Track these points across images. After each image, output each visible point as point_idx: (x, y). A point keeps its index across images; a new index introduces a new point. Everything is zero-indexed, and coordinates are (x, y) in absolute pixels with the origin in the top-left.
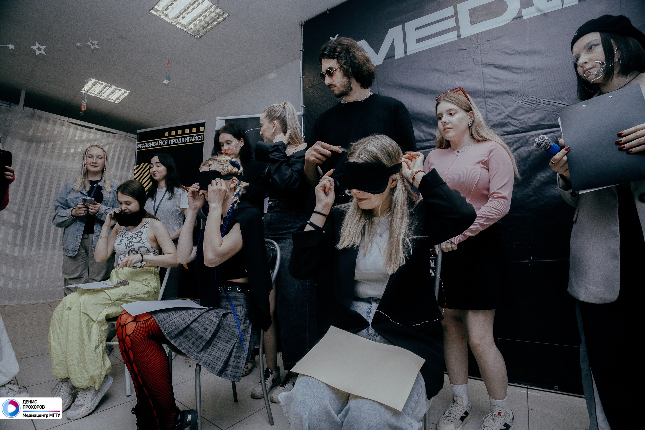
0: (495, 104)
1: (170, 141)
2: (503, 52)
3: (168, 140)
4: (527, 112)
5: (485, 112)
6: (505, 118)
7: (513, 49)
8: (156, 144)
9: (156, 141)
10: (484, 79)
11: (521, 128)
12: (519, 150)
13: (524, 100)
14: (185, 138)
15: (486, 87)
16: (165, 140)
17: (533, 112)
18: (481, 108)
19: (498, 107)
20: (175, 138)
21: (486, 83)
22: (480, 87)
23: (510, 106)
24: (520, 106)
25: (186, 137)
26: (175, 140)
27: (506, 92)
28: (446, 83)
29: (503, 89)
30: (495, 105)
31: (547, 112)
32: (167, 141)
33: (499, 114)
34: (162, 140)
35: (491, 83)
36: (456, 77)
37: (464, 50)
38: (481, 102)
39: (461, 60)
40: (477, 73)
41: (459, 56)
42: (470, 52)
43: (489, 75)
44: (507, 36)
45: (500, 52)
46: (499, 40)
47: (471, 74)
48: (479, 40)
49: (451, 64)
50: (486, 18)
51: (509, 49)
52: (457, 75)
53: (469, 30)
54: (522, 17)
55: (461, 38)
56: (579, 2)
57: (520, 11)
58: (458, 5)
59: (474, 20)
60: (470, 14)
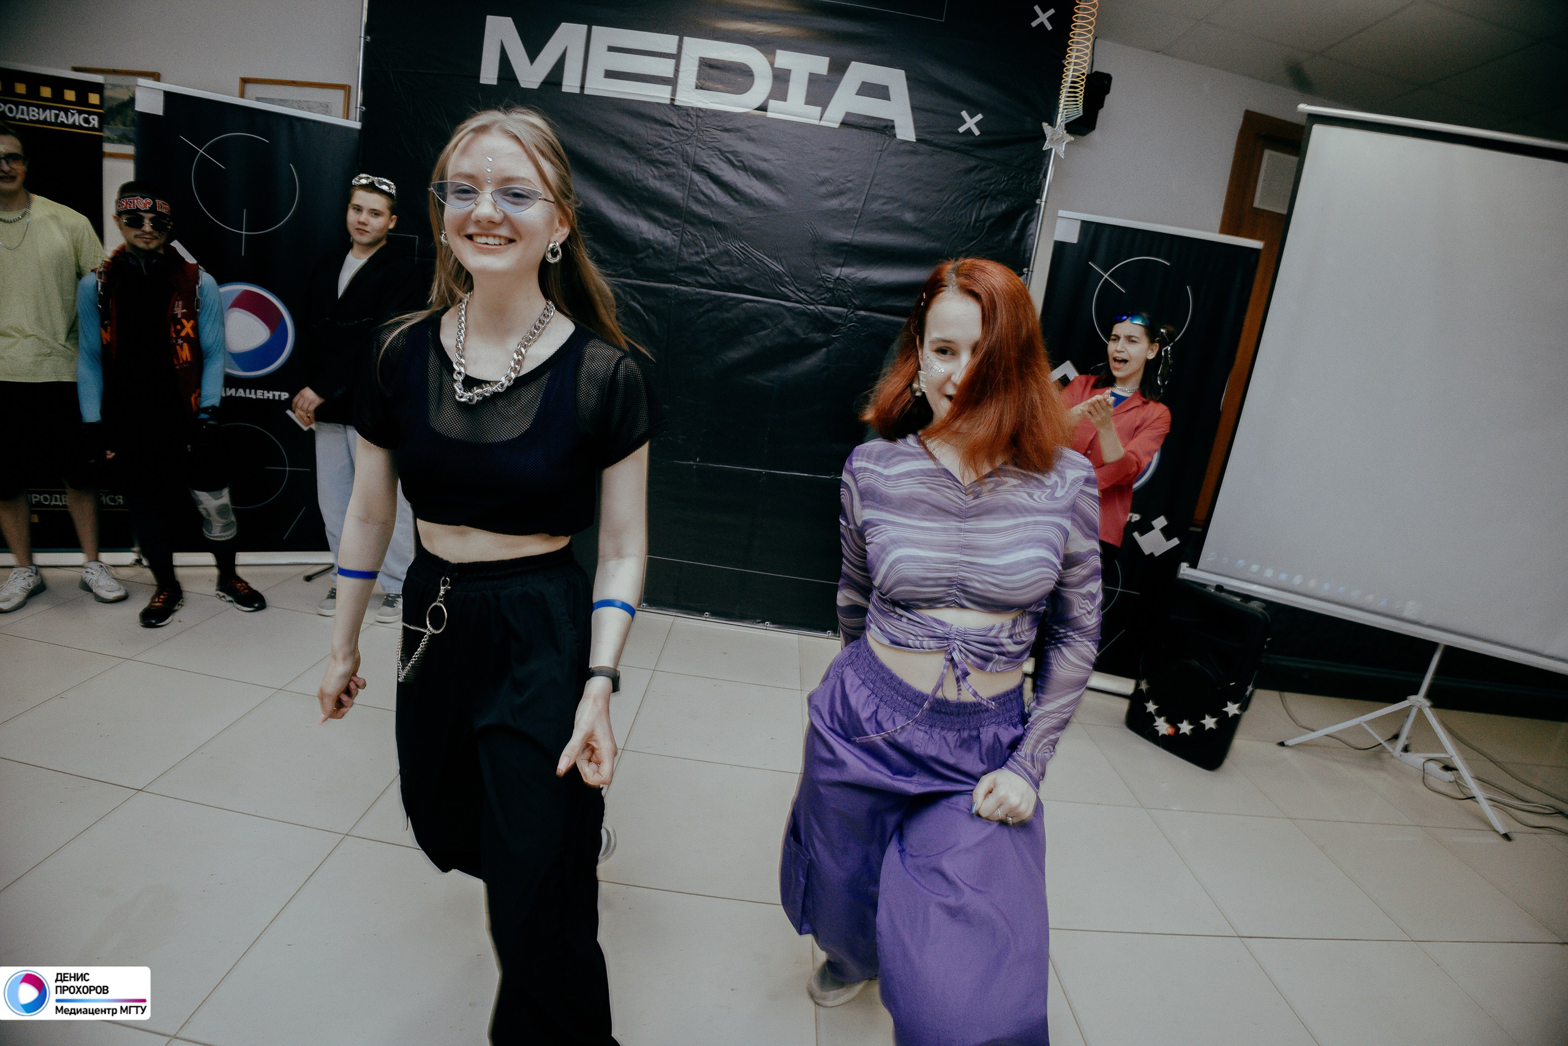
0: (695, 235)
2: (726, 157)
4: (732, 264)
5: (679, 244)
6: (702, 262)
7: (741, 158)
10: (690, 190)
11: (718, 283)
12: (711, 314)
13: (734, 244)
15: (689, 205)
17: (740, 266)
18: (675, 235)
19: (698, 242)
21: (691, 198)
22: (681, 202)
23: (714, 247)
24: (726, 251)
27: (714, 223)
28: (634, 175)
29: (711, 216)
30: (695, 237)
33: (697, 254)
35: (698, 201)
36: (651, 170)
37: (675, 129)
38: (675, 225)
39: (666, 143)
40: (682, 177)
41: (663, 134)
42: (682, 135)
43: (698, 186)
44: (739, 134)
45: (722, 155)
46: (726, 135)
47: (674, 173)
48: (699, 120)
49: (649, 144)
50: (720, 86)
51: (735, 156)
52: (654, 166)
53: (690, 96)
54: (766, 111)
55: (677, 103)
56: (840, 126)
57: (766, 101)
58: (686, 39)
59: (703, 82)
60: (700, 66)
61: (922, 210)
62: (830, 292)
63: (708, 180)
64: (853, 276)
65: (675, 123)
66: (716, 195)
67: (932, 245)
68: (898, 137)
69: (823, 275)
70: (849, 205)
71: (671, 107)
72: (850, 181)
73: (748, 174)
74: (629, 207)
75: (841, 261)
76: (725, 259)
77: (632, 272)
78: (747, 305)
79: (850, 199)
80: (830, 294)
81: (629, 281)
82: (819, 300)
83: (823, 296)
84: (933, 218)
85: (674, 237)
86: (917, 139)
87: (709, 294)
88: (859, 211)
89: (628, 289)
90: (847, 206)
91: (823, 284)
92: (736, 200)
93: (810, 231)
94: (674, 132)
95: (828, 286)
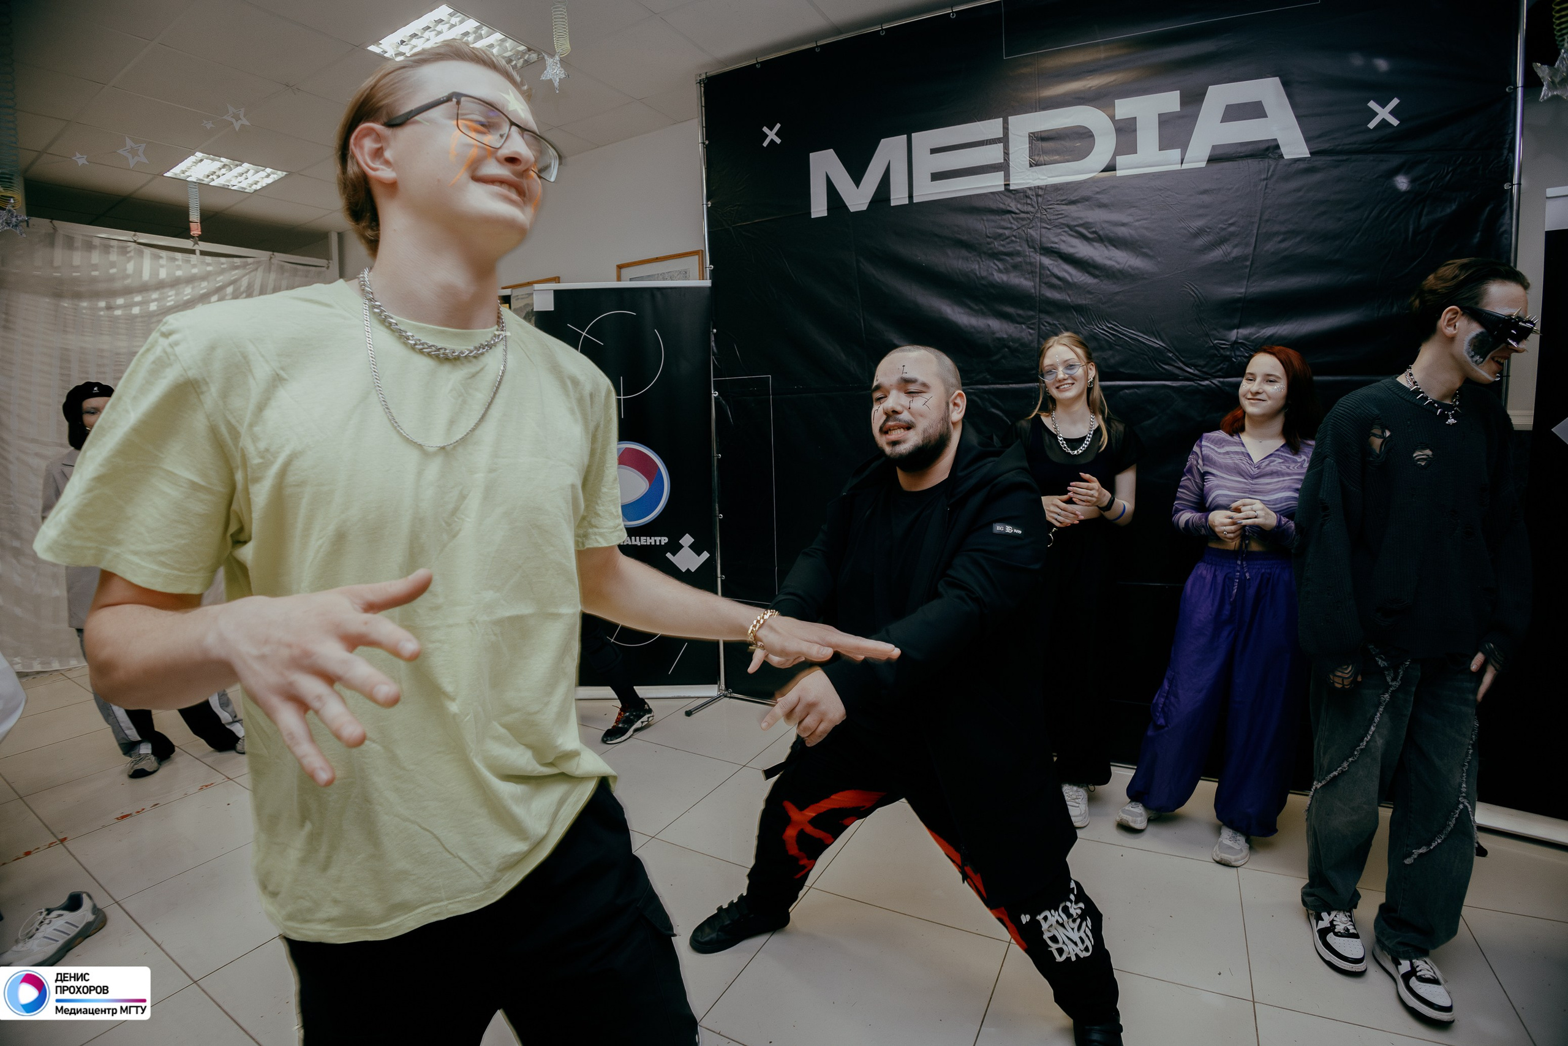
0: (1054, 325)
2: (1077, 232)
5: (1037, 337)
7: (1094, 229)
10: (1042, 276)
13: (1099, 325)
15: (1042, 293)
17: (1111, 350)
18: (1032, 329)
21: (1043, 285)
22: (1033, 291)
24: (1092, 336)
27: (1073, 307)
28: (978, 273)
29: (1069, 300)
30: (1054, 327)
31: (1131, 352)
35: (1052, 286)
36: (994, 264)
37: (1013, 215)
38: (1032, 317)
39: (1007, 232)
40: (1031, 264)
41: (1003, 223)
42: (1023, 219)
43: (1049, 270)
44: (1087, 203)
45: (1071, 230)
46: (1072, 208)
47: (1021, 262)
48: (1040, 199)
49: (989, 237)
50: (1057, 157)
51: (1087, 228)
52: (997, 260)
53: (1024, 177)
54: (1115, 170)
55: (1011, 188)
56: (1207, 163)
57: (1113, 159)
58: (1011, 119)
59: (1037, 158)
60: (1031, 142)
61: (1335, 238)
63: (1060, 262)
64: (1256, 337)
65: (1014, 209)
66: (1071, 276)
67: (1356, 277)
68: (1286, 157)
69: (1216, 342)
70: (1236, 252)
71: (1007, 193)
72: (1231, 224)
73: (1105, 245)
74: (976, 308)
75: (1237, 321)
77: (988, 377)
78: (1126, 393)
79: (1235, 246)
80: (1227, 363)
81: (986, 387)
82: (1214, 373)
83: (1219, 367)
84: (1354, 244)
85: (1030, 330)
86: (1311, 153)
88: (1251, 257)
89: (986, 395)
90: (1233, 255)
91: (1216, 352)
92: (1095, 276)
93: (1190, 294)
94: (1013, 218)
95: (1224, 353)
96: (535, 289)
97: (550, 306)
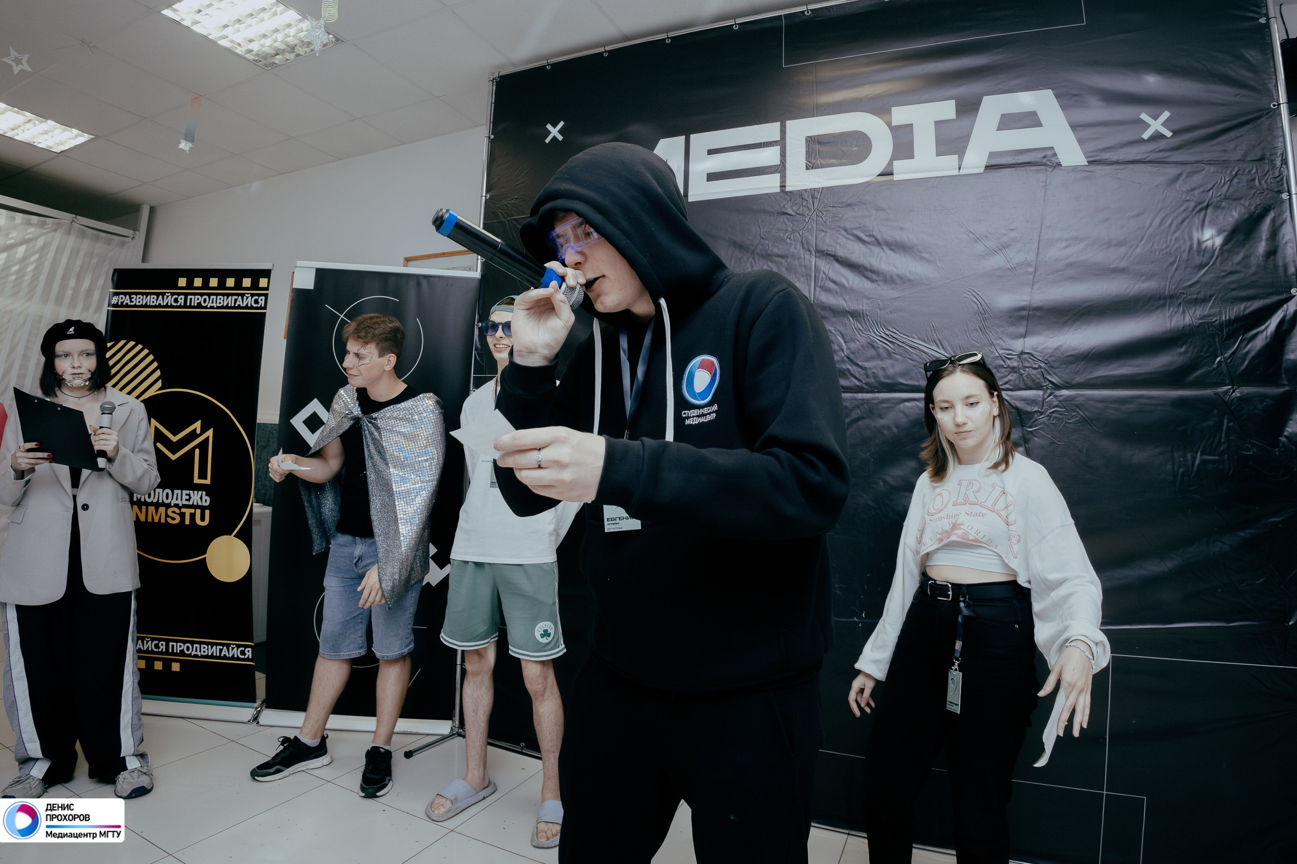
1: (191, 299)
2: (854, 236)
3: (186, 295)
4: (879, 357)
6: (842, 359)
7: (870, 233)
8: (157, 300)
9: (158, 295)
10: (817, 280)
11: (866, 384)
13: (877, 333)
14: (225, 297)
16: (179, 294)
17: (890, 358)
20: (202, 295)
21: (818, 289)
23: (853, 340)
24: (869, 343)
25: (228, 295)
26: (201, 299)
27: (849, 313)
29: (846, 306)
31: (911, 361)
32: (183, 297)
34: (173, 294)
35: (828, 290)
39: (782, 234)
40: (805, 267)
41: (778, 225)
42: (798, 221)
43: (825, 273)
44: (863, 206)
45: (848, 233)
46: (849, 211)
47: (795, 265)
48: (816, 202)
49: (763, 239)
50: (833, 161)
51: (864, 231)
52: (771, 262)
53: (801, 179)
54: (892, 174)
55: (788, 189)
56: (985, 169)
57: (890, 163)
58: (789, 123)
59: (813, 161)
60: (808, 147)
61: (1119, 244)
62: (1015, 372)
63: (837, 265)
64: (1043, 346)
65: (790, 211)
66: (847, 280)
68: (1065, 164)
69: (1001, 350)
70: (1018, 259)
71: (782, 194)
72: (1013, 230)
73: (883, 249)
75: (1022, 330)
76: (872, 352)
79: (1019, 252)
80: (1015, 375)
83: (1006, 379)
84: (1138, 251)
86: (1088, 162)
87: (856, 399)
88: (1034, 264)
90: (1014, 261)
91: (1001, 362)
92: (873, 281)
93: (973, 301)
94: (788, 219)
95: (1010, 364)
96: (297, 266)
97: (310, 285)
